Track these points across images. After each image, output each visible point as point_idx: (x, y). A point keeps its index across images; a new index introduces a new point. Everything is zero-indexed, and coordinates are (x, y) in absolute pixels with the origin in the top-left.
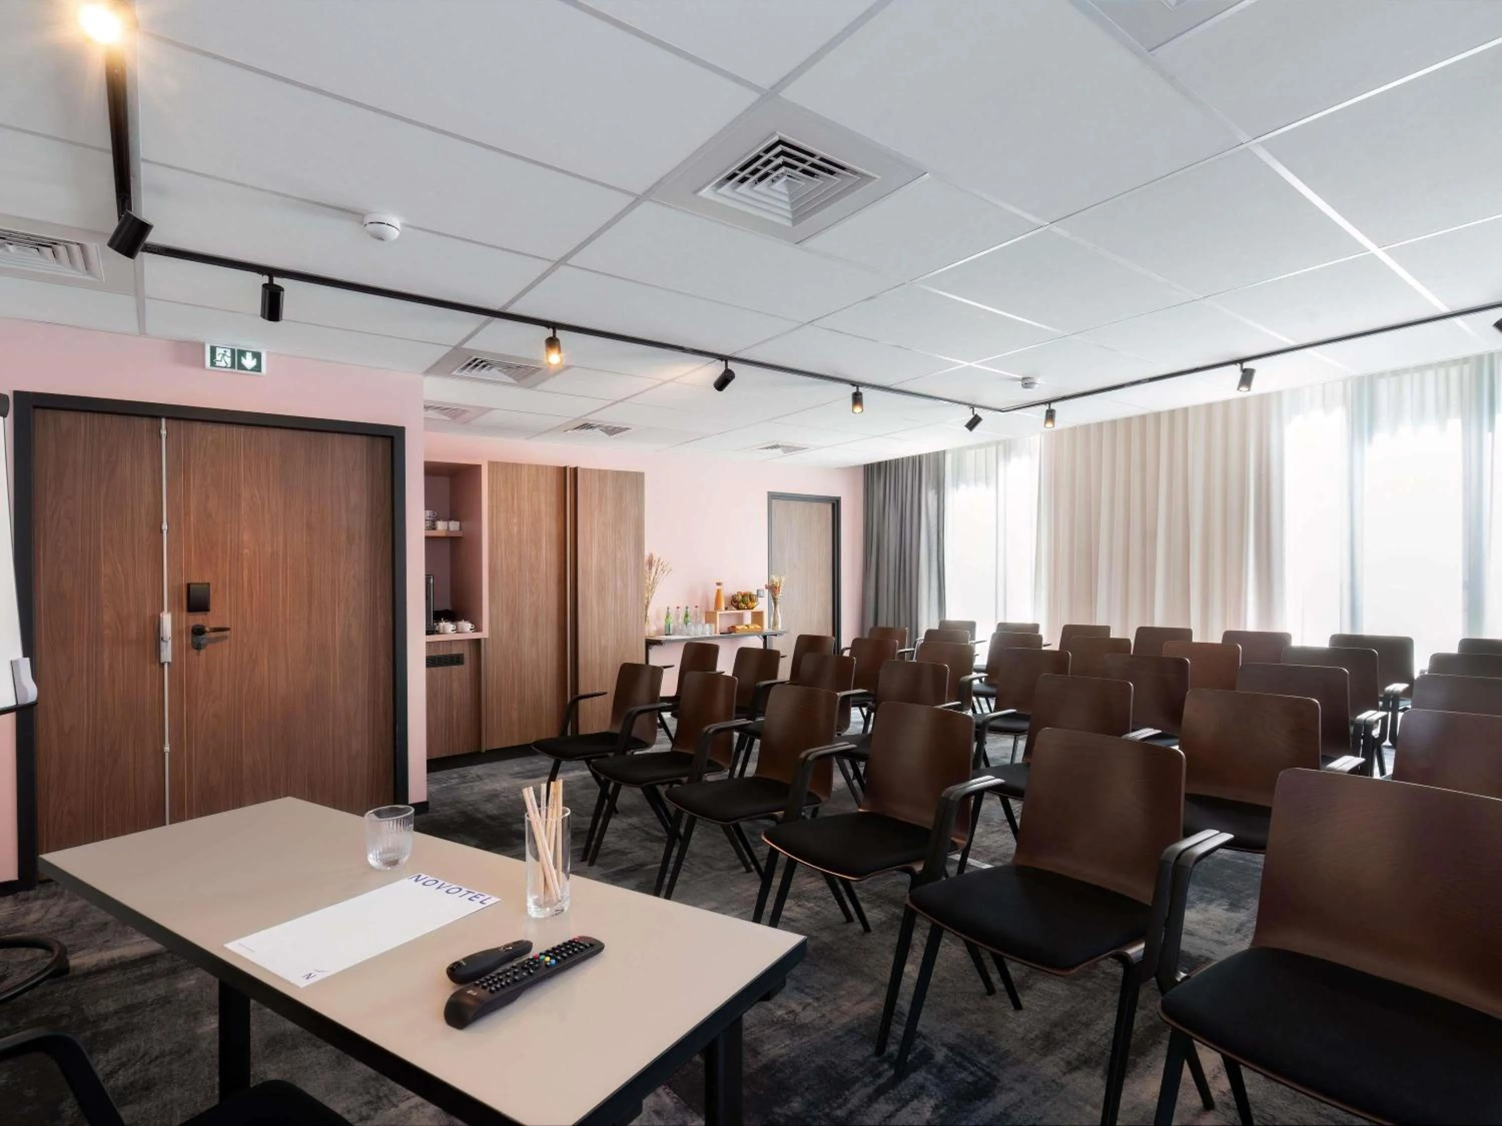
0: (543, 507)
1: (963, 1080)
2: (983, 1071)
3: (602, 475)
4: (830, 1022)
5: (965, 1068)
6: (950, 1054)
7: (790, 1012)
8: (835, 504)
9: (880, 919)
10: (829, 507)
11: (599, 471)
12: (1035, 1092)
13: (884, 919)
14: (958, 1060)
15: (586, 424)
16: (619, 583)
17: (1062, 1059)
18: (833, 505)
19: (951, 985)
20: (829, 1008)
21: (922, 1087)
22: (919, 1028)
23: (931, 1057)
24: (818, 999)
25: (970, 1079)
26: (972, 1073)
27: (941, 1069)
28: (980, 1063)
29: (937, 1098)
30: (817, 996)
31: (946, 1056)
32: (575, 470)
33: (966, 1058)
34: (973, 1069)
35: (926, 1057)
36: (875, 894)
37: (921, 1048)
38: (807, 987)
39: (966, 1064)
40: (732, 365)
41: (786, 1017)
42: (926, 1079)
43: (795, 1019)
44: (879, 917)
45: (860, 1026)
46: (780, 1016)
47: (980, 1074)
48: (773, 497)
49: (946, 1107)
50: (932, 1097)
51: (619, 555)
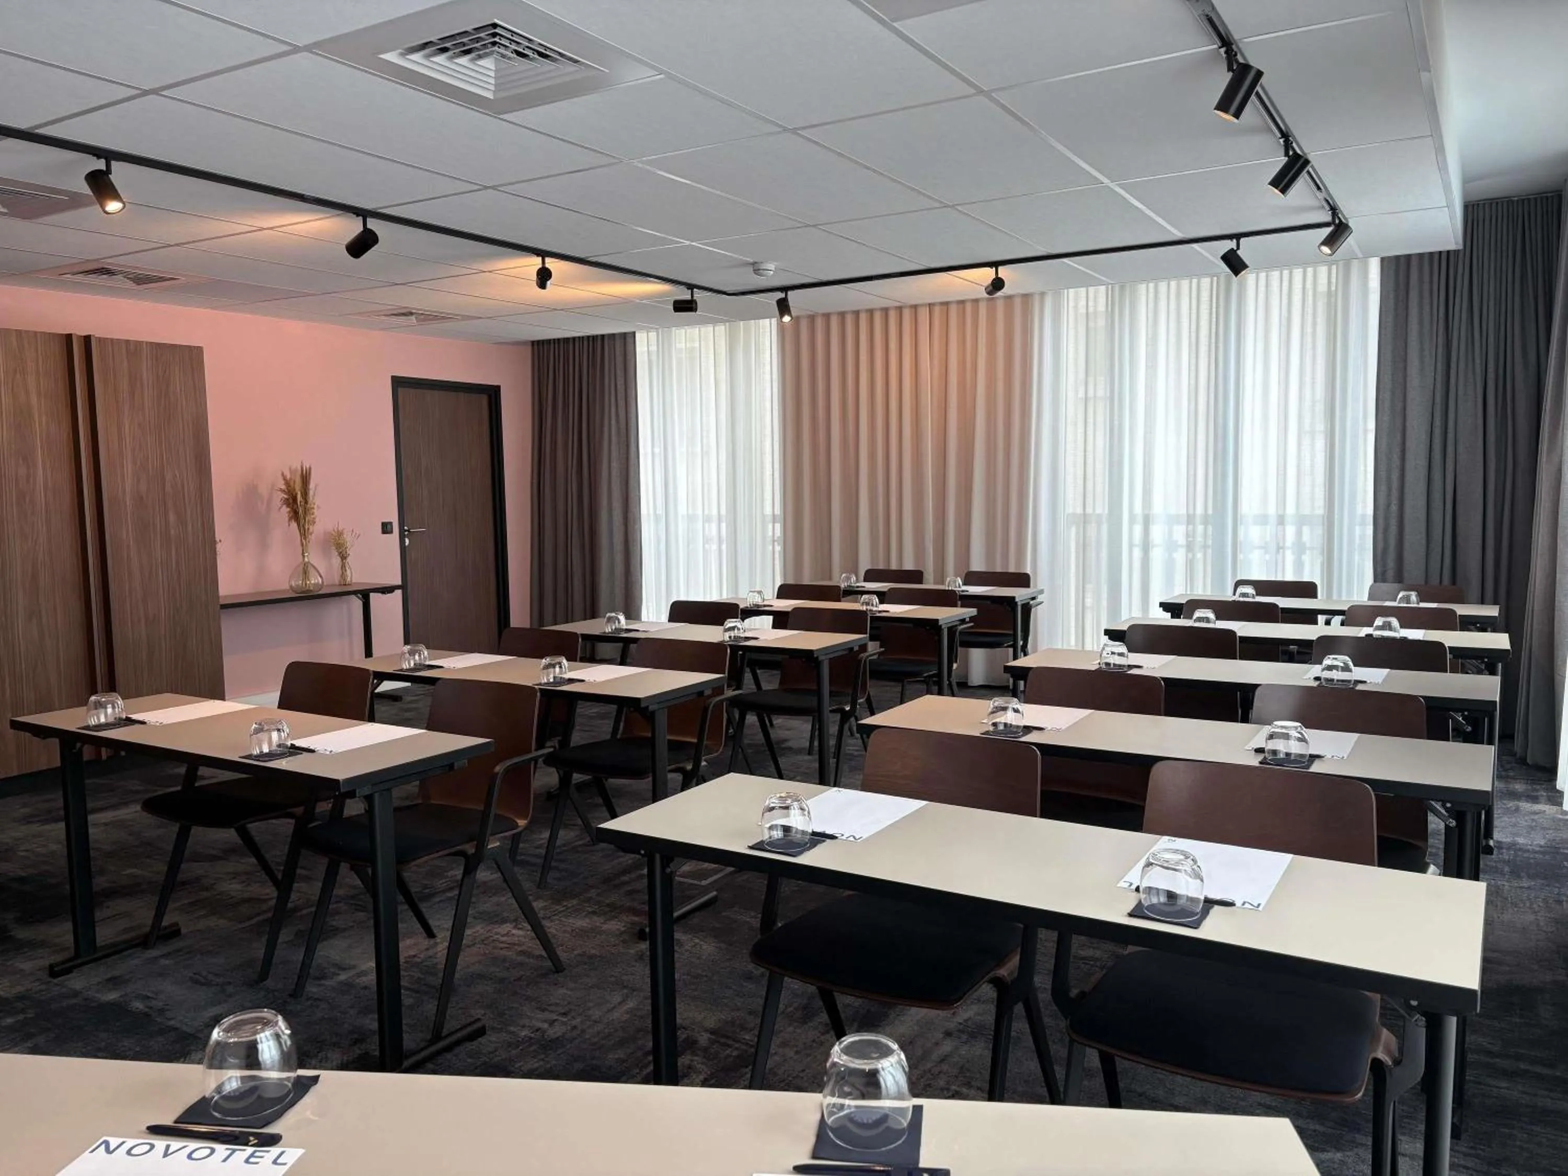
0: (34, 400)
1: (729, 1056)
2: (747, 1044)
3: (133, 348)
4: (583, 1031)
5: (729, 1046)
6: (713, 1037)
7: (537, 1030)
8: (492, 394)
9: (618, 929)
10: (484, 400)
11: (127, 342)
12: (797, 1053)
13: (623, 929)
14: (723, 1040)
15: (103, 268)
16: (172, 517)
17: (821, 1023)
18: (490, 397)
19: (705, 979)
20: (578, 1020)
21: (690, 1067)
22: (679, 1021)
23: (695, 1042)
24: (565, 1014)
25: (735, 1053)
26: (737, 1049)
27: (705, 1050)
28: (744, 1039)
29: (706, 1073)
30: (563, 1011)
31: (709, 1039)
32: (87, 339)
33: (728, 1037)
34: (737, 1045)
35: (691, 1044)
36: (608, 905)
37: (684, 1036)
38: (549, 1005)
39: (730, 1042)
40: (373, 224)
41: (532, 1035)
42: (692, 1061)
43: (543, 1036)
44: (617, 927)
45: (616, 1030)
46: (525, 1036)
47: (744, 1047)
48: (398, 383)
49: (715, 1079)
50: (700, 1072)
51: (169, 477)
